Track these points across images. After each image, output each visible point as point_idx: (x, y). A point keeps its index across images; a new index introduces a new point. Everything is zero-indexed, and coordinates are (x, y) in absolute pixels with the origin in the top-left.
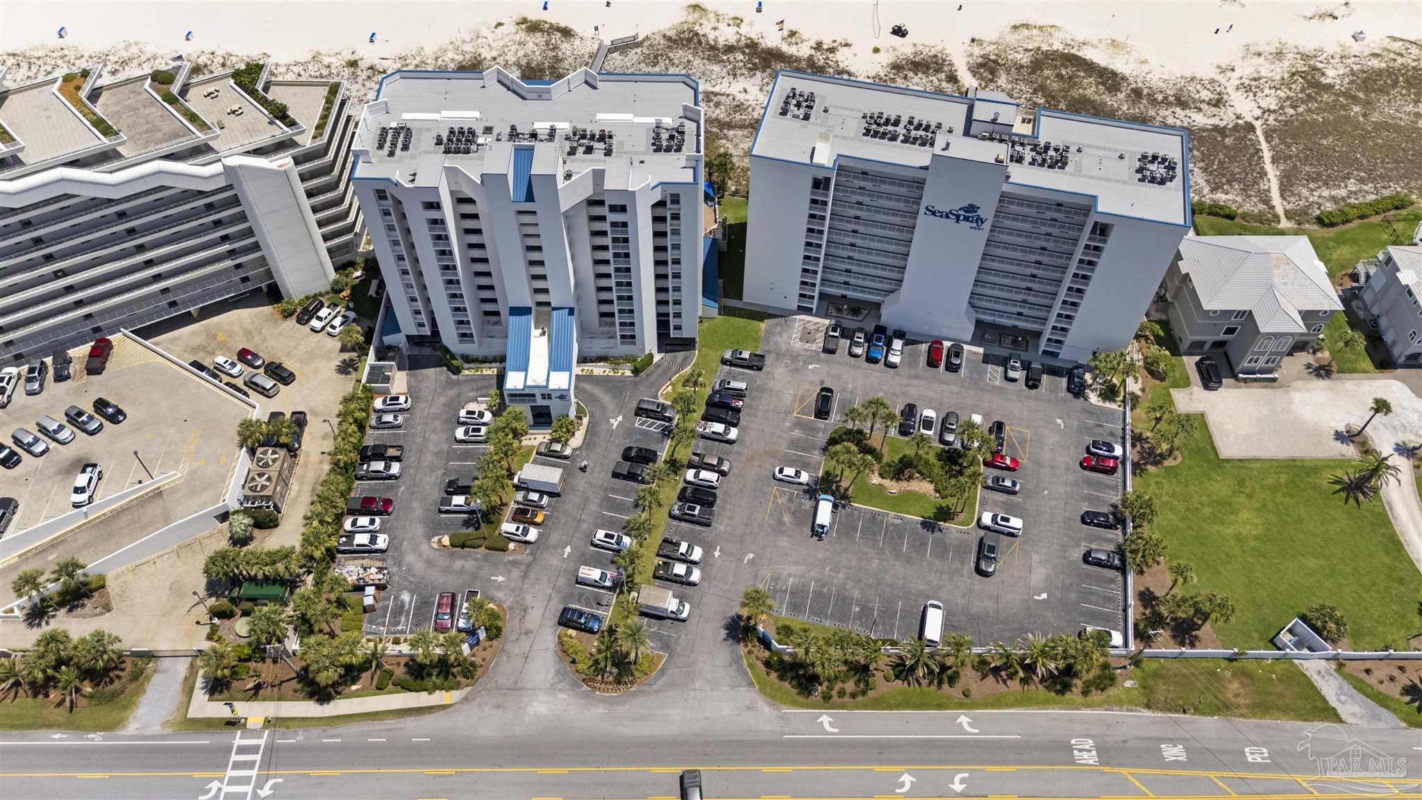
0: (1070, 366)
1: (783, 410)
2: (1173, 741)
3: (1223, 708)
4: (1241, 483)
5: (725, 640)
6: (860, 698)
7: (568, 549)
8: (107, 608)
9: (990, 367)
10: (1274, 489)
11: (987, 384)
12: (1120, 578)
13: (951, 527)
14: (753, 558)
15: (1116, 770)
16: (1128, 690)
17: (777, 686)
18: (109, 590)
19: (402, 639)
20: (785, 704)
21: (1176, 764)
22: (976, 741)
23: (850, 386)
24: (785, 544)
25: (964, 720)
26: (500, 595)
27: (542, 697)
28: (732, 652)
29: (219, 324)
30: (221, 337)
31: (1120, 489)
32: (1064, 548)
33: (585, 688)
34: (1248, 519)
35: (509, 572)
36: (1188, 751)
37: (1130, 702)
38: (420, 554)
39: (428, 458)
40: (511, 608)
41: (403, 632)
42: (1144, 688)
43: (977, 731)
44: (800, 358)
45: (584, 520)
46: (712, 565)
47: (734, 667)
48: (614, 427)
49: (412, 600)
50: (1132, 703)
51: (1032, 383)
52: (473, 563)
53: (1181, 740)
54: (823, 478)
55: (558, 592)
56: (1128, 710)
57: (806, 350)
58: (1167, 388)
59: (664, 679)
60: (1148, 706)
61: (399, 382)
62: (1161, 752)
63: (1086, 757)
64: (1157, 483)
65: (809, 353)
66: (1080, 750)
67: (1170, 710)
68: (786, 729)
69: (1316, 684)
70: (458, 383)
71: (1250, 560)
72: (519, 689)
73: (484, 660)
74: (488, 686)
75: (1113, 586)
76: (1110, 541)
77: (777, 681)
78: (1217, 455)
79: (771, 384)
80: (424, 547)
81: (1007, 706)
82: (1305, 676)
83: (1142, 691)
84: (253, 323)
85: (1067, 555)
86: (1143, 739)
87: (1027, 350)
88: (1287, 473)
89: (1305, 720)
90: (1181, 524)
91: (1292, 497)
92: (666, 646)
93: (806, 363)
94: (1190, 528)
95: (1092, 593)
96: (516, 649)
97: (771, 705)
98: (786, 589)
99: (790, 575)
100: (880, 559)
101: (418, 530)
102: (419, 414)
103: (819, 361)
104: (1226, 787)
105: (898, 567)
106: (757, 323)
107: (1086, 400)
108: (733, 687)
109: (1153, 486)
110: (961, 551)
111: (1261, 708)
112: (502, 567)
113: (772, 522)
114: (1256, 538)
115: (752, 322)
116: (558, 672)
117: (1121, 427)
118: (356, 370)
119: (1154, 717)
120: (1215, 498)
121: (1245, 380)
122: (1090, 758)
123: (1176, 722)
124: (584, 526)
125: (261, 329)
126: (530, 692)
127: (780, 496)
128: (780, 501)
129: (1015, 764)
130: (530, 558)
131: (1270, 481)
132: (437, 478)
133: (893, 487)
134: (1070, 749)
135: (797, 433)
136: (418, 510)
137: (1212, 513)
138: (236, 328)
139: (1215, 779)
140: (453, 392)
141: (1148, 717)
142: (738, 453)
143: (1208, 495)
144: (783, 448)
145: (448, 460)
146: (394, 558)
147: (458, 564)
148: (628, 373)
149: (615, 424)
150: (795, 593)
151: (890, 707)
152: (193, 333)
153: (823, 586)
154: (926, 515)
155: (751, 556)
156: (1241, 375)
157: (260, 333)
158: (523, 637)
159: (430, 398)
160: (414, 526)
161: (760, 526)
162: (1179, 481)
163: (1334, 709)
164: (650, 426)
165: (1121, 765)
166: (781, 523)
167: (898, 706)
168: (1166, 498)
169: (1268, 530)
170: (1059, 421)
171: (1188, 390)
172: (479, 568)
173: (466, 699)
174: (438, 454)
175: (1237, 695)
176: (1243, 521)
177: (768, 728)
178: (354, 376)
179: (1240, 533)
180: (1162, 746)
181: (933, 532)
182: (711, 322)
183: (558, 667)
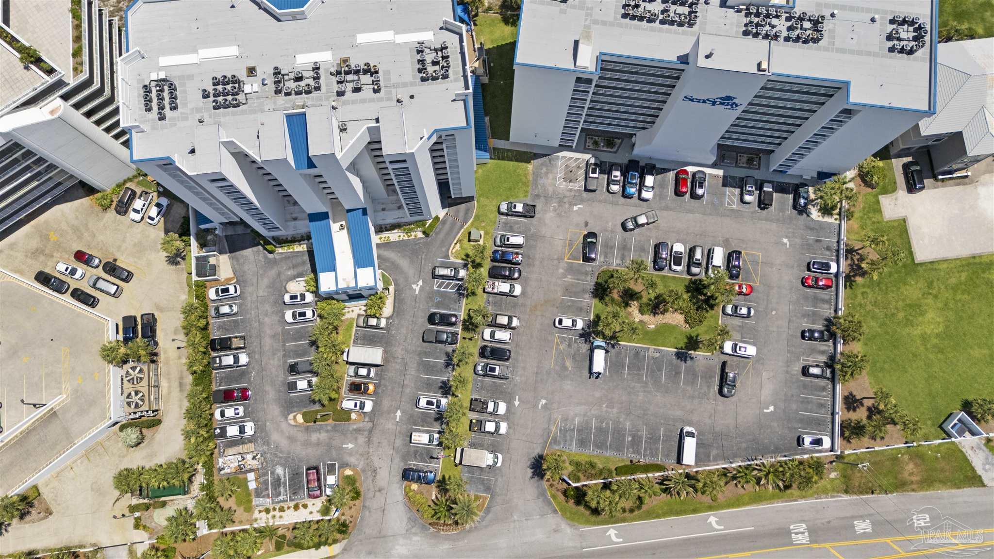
0: (797, 182)
1: (556, 257)
2: (862, 518)
3: (901, 486)
4: (930, 285)
5: (532, 478)
6: (636, 513)
7: (399, 413)
8: (49, 512)
9: (728, 190)
10: (955, 289)
11: (726, 209)
12: (830, 386)
13: (700, 354)
14: (546, 404)
15: (822, 545)
16: (833, 480)
17: (574, 511)
18: (45, 497)
19: (286, 507)
20: (581, 524)
21: (865, 535)
22: (721, 535)
23: (610, 224)
24: (569, 387)
25: (713, 520)
26: (352, 460)
27: (401, 541)
28: (538, 487)
29: (46, 222)
30: (53, 237)
31: (833, 302)
32: (788, 363)
33: (432, 529)
34: (932, 318)
35: (356, 439)
36: (873, 524)
37: (834, 490)
38: (282, 431)
39: (268, 342)
40: (364, 471)
41: (284, 501)
42: (845, 477)
43: (722, 527)
44: (566, 200)
45: (407, 385)
46: (514, 414)
47: (541, 499)
48: (417, 292)
49: (285, 473)
50: (836, 490)
51: (764, 203)
52: (326, 434)
53: (869, 516)
54: (594, 321)
55: (397, 452)
56: (832, 497)
57: (570, 191)
58: (876, 196)
59: (490, 516)
60: (846, 492)
61: (224, 265)
62: (854, 527)
63: (801, 538)
64: (863, 293)
65: (573, 193)
66: (797, 534)
67: (861, 493)
68: (584, 544)
69: (969, 458)
70: (275, 262)
71: (931, 356)
72: (384, 537)
73: (352, 517)
74: (360, 537)
75: (824, 393)
76: (823, 352)
77: (574, 506)
78: (913, 259)
79: (544, 231)
80: (284, 425)
81: (744, 504)
82: (961, 451)
83: (843, 480)
84: (77, 218)
85: (789, 369)
86: (843, 518)
87: (759, 168)
88: (968, 271)
89: (959, 488)
90: (879, 330)
91: (969, 294)
92: (488, 489)
93: (572, 204)
94: (887, 333)
95: (808, 402)
96: (375, 503)
97: (571, 526)
98: (574, 428)
99: (576, 415)
100: (645, 391)
101: (274, 411)
102: (249, 298)
103: (582, 201)
104: (898, 549)
105: (659, 397)
106: (523, 165)
107: (808, 216)
108: (542, 516)
109: (860, 297)
110: (707, 377)
111: (928, 482)
112: (349, 435)
113: (557, 368)
114: (937, 335)
115: (520, 164)
116: (409, 519)
117: (835, 240)
118: (183, 259)
119: (850, 500)
120: (908, 302)
121: (943, 180)
122: (802, 539)
123: (866, 502)
124: (408, 391)
125: (86, 224)
126: (392, 538)
127: (562, 343)
128: (561, 348)
129: (750, 550)
130: (370, 424)
131: (953, 281)
132: (279, 360)
133: (652, 322)
134: (789, 533)
135: (569, 279)
136: (271, 394)
137: (905, 316)
138: (64, 226)
139: (891, 544)
140: (273, 272)
141: (845, 500)
142: (522, 305)
143: (904, 300)
144: (559, 295)
145: (284, 342)
146: (262, 438)
147: (315, 437)
148: (420, 235)
149: (418, 289)
150: (582, 430)
151: (658, 516)
152: (28, 236)
153: (602, 422)
154: (679, 346)
155: (544, 401)
156: (940, 177)
157: (87, 229)
158: (378, 494)
159: (255, 281)
160: (271, 407)
161: (548, 373)
162: (880, 289)
163: (980, 476)
164: (446, 287)
165: (825, 541)
166: (564, 368)
167: (665, 515)
168: (869, 307)
169: (947, 327)
170: (785, 240)
171: (894, 195)
172: (330, 438)
173: (345, 550)
174: (274, 336)
175: (911, 474)
176: (929, 322)
177: (571, 545)
178: (183, 265)
179: (925, 333)
180: (855, 522)
181: (685, 361)
182: (484, 168)
183: (409, 515)
